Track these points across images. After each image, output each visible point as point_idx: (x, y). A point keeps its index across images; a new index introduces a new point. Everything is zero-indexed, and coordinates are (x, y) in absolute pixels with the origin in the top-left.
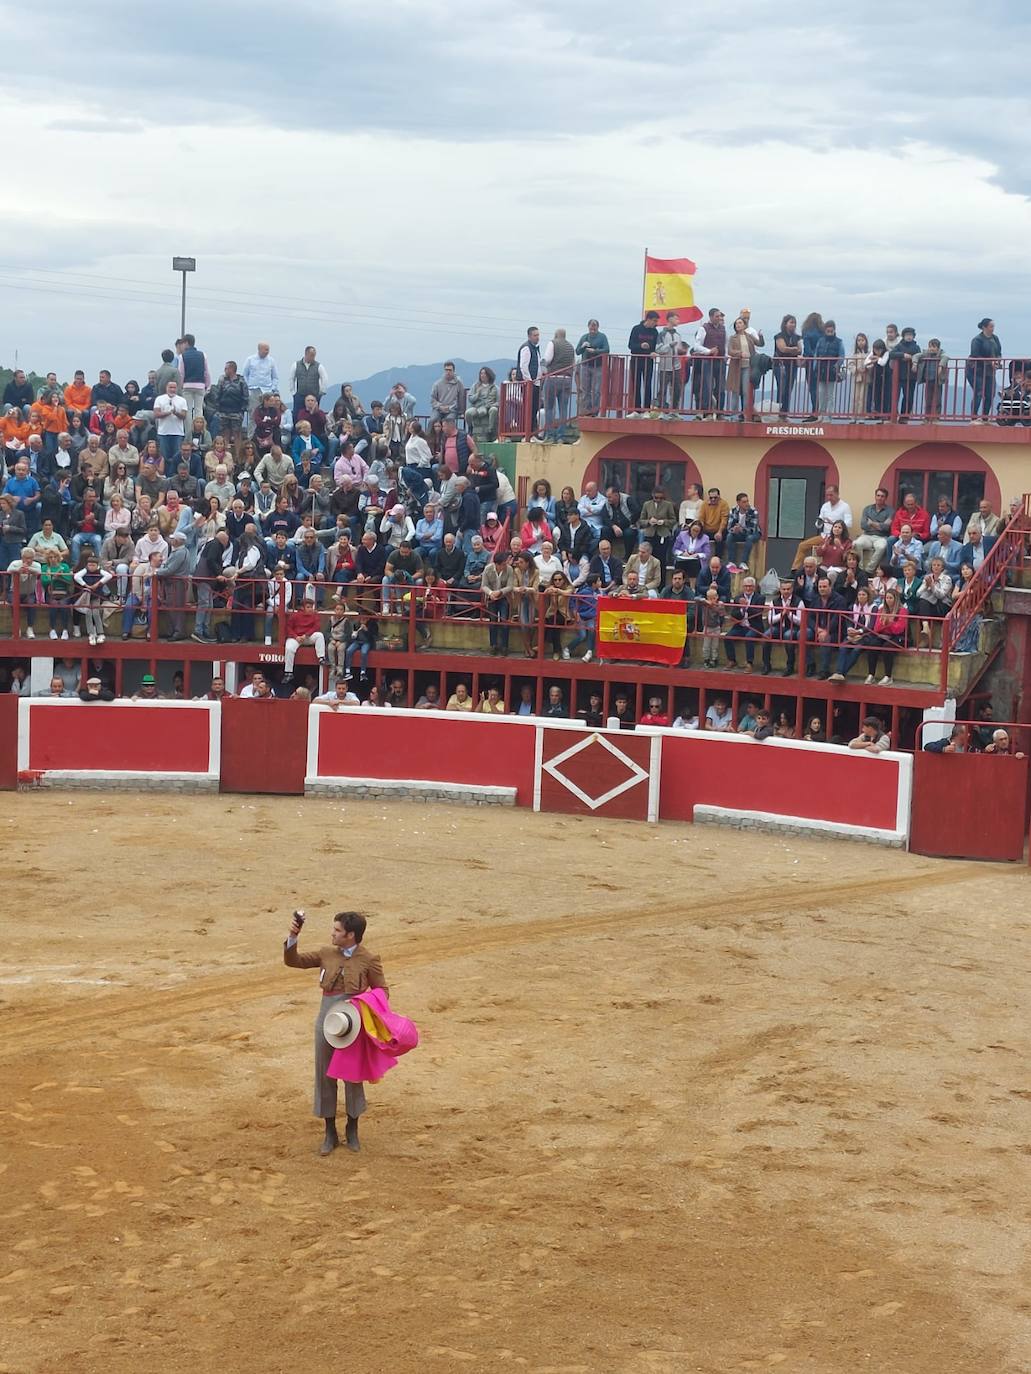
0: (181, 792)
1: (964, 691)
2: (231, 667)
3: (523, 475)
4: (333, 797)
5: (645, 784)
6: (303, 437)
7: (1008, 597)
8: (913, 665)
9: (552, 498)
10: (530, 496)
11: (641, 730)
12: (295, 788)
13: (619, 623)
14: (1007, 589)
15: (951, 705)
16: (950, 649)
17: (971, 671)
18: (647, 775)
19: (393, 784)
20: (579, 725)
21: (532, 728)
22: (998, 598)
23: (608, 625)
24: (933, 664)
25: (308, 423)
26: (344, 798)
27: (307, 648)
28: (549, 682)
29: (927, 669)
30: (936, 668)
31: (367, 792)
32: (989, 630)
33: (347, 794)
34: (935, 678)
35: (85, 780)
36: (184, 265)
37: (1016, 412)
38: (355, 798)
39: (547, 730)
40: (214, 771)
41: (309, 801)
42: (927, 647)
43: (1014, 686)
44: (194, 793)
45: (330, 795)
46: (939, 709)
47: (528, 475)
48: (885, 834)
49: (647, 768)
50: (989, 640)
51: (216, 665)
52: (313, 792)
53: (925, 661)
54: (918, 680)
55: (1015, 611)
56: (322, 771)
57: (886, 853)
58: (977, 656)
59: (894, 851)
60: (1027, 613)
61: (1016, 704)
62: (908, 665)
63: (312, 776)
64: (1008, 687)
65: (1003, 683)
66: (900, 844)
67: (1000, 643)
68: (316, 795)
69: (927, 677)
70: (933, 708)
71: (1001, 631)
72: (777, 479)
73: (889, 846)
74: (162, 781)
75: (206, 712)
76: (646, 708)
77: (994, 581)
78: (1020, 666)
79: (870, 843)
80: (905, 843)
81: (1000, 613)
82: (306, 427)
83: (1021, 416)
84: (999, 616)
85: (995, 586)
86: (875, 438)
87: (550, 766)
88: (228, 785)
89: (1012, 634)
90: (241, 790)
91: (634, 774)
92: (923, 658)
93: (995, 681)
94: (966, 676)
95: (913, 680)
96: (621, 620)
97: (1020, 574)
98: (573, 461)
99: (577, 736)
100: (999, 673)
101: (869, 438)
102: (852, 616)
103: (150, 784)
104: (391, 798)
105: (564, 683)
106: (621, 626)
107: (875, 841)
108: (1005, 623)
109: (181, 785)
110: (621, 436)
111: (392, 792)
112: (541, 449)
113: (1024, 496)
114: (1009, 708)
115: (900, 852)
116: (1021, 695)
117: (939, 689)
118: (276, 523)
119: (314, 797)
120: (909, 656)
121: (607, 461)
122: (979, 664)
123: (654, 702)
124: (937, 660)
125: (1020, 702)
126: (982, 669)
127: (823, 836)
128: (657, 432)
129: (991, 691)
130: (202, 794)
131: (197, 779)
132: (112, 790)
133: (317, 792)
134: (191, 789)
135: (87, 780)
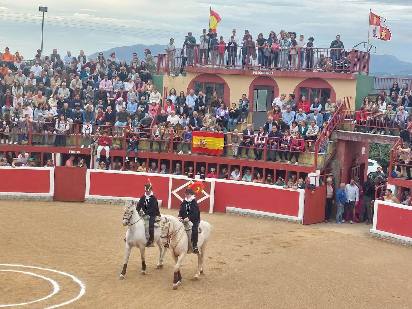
0: (39, 201)
1: (323, 167)
2: (58, 155)
3: (166, 87)
4: (95, 203)
5: (208, 199)
6: (87, 73)
7: (338, 133)
8: (305, 157)
9: (177, 95)
10: (168, 94)
11: (207, 179)
12: (82, 200)
13: (200, 141)
14: (338, 131)
15: (318, 172)
16: (318, 152)
17: (325, 160)
18: (209, 196)
19: (117, 198)
20: (185, 177)
21: (168, 179)
22: (335, 133)
23: (196, 141)
24: (312, 157)
26: (99, 203)
28: (175, 162)
29: (310, 159)
30: (313, 158)
31: (107, 201)
32: (332, 145)
33: (100, 202)
34: (312, 162)
35: (4, 196)
36: (43, 9)
37: (342, 68)
38: (103, 203)
39: (173, 179)
40: (51, 193)
41: (86, 204)
42: (310, 151)
43: (340, 166)
44: (44, 201)
45: (94, 202)
46: (314, 173)
47: (167, 87)
48: (294, 218)
49: (209, 193)
50: (332, 149)
51: (53, 154)
52: (88, 201)
53: (309, 156)
54: (307, 163)
55: (341, 139)
56: (91, 193)
57: (295, 225)
58: (327, 154)
59: (297, 224)
60: (345, 139)
61: (341, 172)
62: (303, 157)
63: (87, 195)
64: (338, 165)
65: (336, 164)
66: (300, 222)
67: (336, 150)
69: (310, 162)
70: (312, 173)
71: (336, 145)
72: (256, 90)
73: (296, 222)
74: (32, 196)
75: (49, 171)
76: (209, 172)
77: (334, 128)
78: (342, 158)
79: (289, 221)
80: (301, 221)
81: (335, 139)
83: (343, 69)
84: (335, 140)
85: (334, 129)
86: (292, 76)
87: (174, 192)
88: (56, 198)
89: (340, 147)
90: (62, 200)
91: (204, 195)
92: (308, 155)
93: (333, 164)
94: (323, 162)
95: (305, 163)
96: (200, 140)
97: (343, 125)
98: (183, 82)
99: (184, 181)
100: (335, 161)
101: (289, 76)
102: (283, 139)
103: (28, 197)
104: (116, 203)
105: (180, 162)
106: (200, 142)
107: (291, 221)
108: (337, 143)
109: (39, 198)
110: (202, 74)
111: (116, 201)
112: (172, 78)
113: (344, 97)
114: (339, 173)
115: (300, 225)
116: (343, 168)
117: (314, 166)
118: (76, 104)
119: (88, 203)
120: (303, 154)
121: (196, 82)
122: (328, 157)
123: (212, 170)
124: (313, 156)
125: (343, 171)
126: (330, 159)
127: (272, 218)
128: (214, 72)
129: (332, 167)
130: (47, 201)
131: (45, 196)
132: (14, 199)
133: (89, 201)
134: (43, 200)
135: (5, 196)
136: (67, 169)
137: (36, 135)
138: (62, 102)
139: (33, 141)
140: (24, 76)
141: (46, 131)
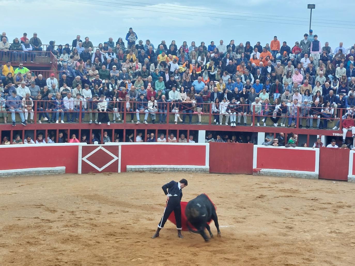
0: (305, 178)
2: (323, 138)
6: (351, 61)
12: (345, 179)
25: (353, 57)
27: (350, 132)
36: (311, 7)
40: (317, 172)
41: (349, 183)
44: (310, 179)
63: (350, 175)
68: (352, 181)
74: (300, 174)
75: (314, 152)
82: (352, 58)
88: (321, 177)
90: (326, 178)
103: (296, 175)
109: (306, 176)
119: (351, 182)
130: (312, 179)
131: (311, 174)
132: (283, 176)
133: (352, 180)
134: (309, 177)
135: (275, 173)
136: (331, 150)
137: (303, 118)
138: (327, 89)
139: (301, 124)
140: (293, 66)
141: (311, 115)
